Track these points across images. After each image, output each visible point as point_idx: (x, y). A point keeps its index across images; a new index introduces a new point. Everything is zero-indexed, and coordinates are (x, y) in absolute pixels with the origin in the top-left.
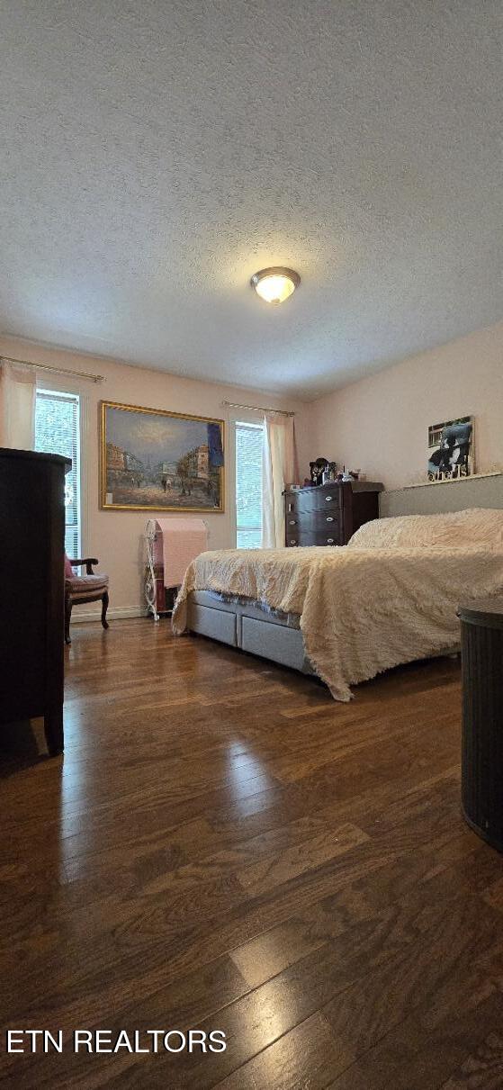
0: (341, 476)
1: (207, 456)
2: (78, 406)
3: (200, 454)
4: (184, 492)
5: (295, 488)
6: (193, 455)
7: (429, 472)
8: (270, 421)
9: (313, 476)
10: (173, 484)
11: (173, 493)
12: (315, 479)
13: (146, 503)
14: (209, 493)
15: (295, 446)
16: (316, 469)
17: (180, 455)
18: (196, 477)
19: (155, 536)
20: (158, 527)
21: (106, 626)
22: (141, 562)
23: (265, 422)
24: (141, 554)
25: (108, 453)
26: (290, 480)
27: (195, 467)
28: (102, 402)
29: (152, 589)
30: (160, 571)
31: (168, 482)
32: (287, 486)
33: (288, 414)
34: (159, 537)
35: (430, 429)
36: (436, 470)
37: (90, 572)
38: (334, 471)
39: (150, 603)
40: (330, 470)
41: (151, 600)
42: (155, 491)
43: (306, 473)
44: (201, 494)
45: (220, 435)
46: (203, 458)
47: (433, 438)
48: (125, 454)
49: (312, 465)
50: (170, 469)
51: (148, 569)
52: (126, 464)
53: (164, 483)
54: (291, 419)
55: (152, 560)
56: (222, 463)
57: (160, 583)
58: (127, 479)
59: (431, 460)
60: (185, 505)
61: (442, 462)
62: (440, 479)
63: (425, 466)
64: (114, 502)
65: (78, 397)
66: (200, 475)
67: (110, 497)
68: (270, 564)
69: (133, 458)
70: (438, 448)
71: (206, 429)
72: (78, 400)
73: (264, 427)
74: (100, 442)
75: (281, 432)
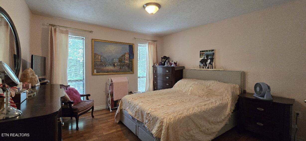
0: (171, 64)
1: (128, 55)
2: (84, 41)
3: (126, 55)
4: (121, 67)
5: (156, 64)
6: (124, 55)
7: (200, 66)
8: (149, 44)
9: (162, 62)
10: (117, 65)
11: (117, 68)
12: (163, 63)
13: (108, 72)
14: (129, 68)
15: (157, 52)
16: (163, 60)
17: (119, 56)
18: (125, 63)
19: (111, 84)
20: (112, 81)
21: (93, 117)
22: (106, 91)
23: (147, 44)
24: (106, 88)
25: (95, 56)
26: (155, 62)
27: (125, 59)
28: (93, 39)
29: (110, 101)
30: (112, 95)
31: (116, 65)
32: (154, 64)
33: (154, 41)
34: (112, 85)
35: (200, 52)
36: (202, 65)
37: (87, 99)
38: (169, 62)
39: (109, 105)
40: (168, 62)
41: (109, 104)
42: (111, 68)
43: (160, 60)
44: (126, 68)
45: (133, 48)
46: (127, 56)
47: (201, 55)
48: (101, 56)
49: (162, 58)
50: (116, 60)
51: (108, 94)
52: (101, 59)
53: (114, 65)
54: (156, 43)
55: (110, 91)
56: (133, 58)
57: (112, 99)
58: (101, 65)
59: (200, 62)
60: (121, 72)
61: (204, 63)
62: (203, 68)
63: (198, 63)
64: (97, 73)
65: (84, 38)
66: (127, 62)
67: (95, 71)
68: (149, 114)
69: (104, 57)
70: (203, 58)
71: (128, 46)
72: (84, 39)
73: (147, 45)
74: (92, 52)
75: (152, 47)
